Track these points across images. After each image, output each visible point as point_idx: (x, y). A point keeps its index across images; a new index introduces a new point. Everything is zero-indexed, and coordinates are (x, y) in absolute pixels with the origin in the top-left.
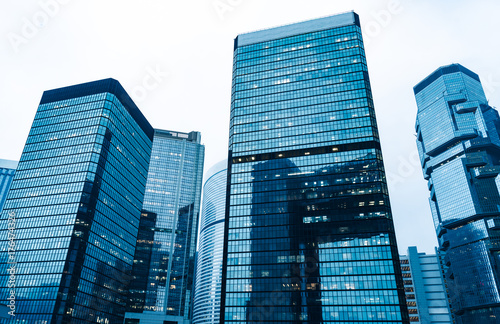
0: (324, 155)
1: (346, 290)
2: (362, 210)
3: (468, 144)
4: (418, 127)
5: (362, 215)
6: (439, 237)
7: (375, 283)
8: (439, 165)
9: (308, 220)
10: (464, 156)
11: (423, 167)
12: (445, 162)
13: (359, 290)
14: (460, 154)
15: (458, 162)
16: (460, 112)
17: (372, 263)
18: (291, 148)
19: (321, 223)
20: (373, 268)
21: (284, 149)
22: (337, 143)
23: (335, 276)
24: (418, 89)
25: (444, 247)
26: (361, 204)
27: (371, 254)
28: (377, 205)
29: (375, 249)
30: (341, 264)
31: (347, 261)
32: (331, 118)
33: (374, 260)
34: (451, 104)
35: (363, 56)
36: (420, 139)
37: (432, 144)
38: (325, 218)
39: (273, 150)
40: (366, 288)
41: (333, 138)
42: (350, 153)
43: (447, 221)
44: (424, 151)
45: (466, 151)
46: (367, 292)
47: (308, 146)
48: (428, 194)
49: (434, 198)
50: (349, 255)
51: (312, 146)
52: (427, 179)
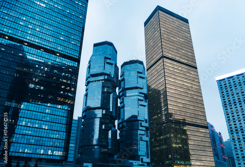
0: (51, 55)
1: (43, 129)
2: (62, 90)
3: (106, 77)
4: (90, 62)
5: (62, 92)
6: (83, 112)
7: (58, 128)
8: (93, 82)
9: (32, 86)
10: (103, 81)
11: (86, 80)
12: (95, 81)
13: (50, 130)
14: (102, 80)
15: (100, 83)
16: (108, 63)
17: (60, 117)
18: (34, 43)
19: (39, 89)
20: (60, 120)
21: (30, 41)
22: (61, 52)
23: (39, 120)
24: (95, 45)
25: (84, 117)
26: (63, 87)
27: (61, 113)
28: (70, 90)
29: (63, 111)
30: (44, 115)
31: (48, 114)
32: (61, 38)
33: (61, 116)
34: (106, 58)
35: (85, 17)
36: (89, 67)
37: (93, 71)
38: (42, 88)
39: (23, 39)
40: (53, 129)
41: (59, 48)
42: (65, 59)
43: (88, 107)
44: (89, 73)
45: (105, 80)
46: (53, 131)
47: (45, 46)
48: (85, 92)
49: (86, 95)
50: (50, 111)
51: (47, 47)
52: (86, 86)
